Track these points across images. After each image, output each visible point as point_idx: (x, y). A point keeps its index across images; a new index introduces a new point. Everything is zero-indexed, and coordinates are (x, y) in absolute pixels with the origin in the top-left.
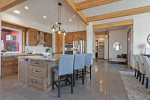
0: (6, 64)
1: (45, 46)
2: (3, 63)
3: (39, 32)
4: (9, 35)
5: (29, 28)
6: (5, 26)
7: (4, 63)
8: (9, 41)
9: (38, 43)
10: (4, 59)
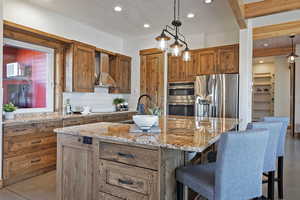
0: (15, 147)
1: (111, 90)
2: (6, 144)
3: (98, 53)
4: (16, 64)
5: (73, 43)
6: (12, 37)
7: (11, 143)
8: (13, 80)
9: (97, 83)
10: (11, 133)
